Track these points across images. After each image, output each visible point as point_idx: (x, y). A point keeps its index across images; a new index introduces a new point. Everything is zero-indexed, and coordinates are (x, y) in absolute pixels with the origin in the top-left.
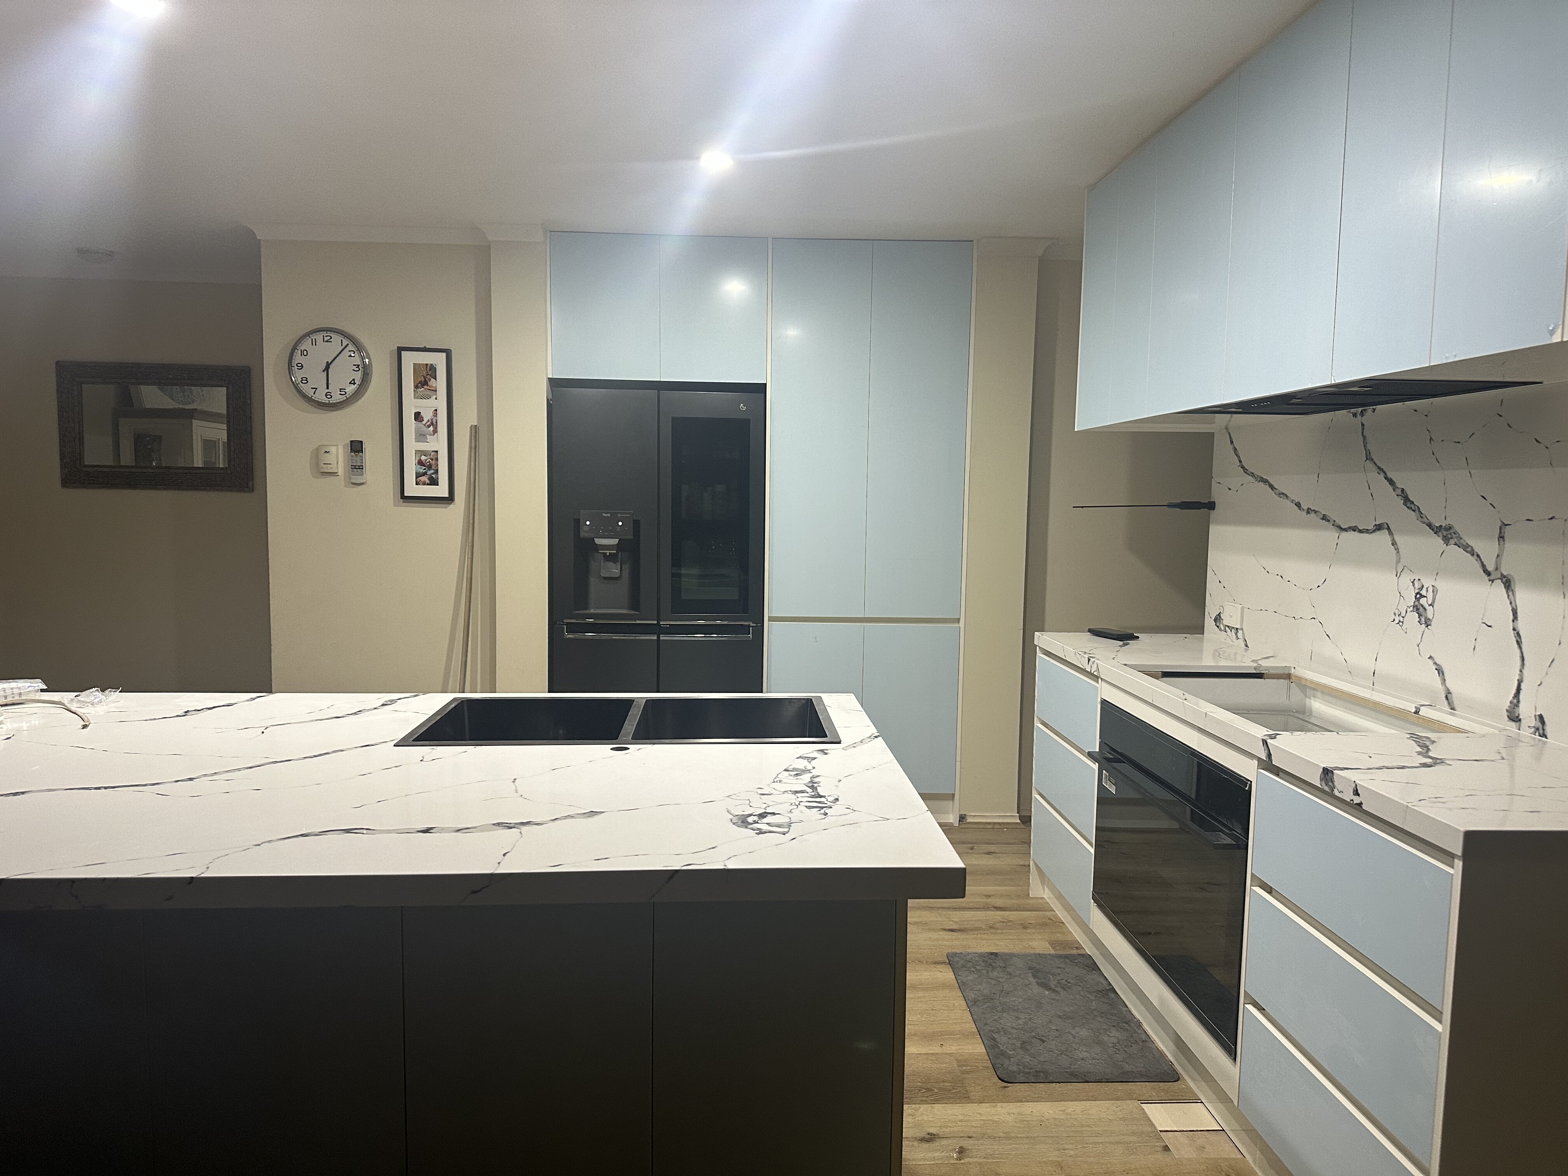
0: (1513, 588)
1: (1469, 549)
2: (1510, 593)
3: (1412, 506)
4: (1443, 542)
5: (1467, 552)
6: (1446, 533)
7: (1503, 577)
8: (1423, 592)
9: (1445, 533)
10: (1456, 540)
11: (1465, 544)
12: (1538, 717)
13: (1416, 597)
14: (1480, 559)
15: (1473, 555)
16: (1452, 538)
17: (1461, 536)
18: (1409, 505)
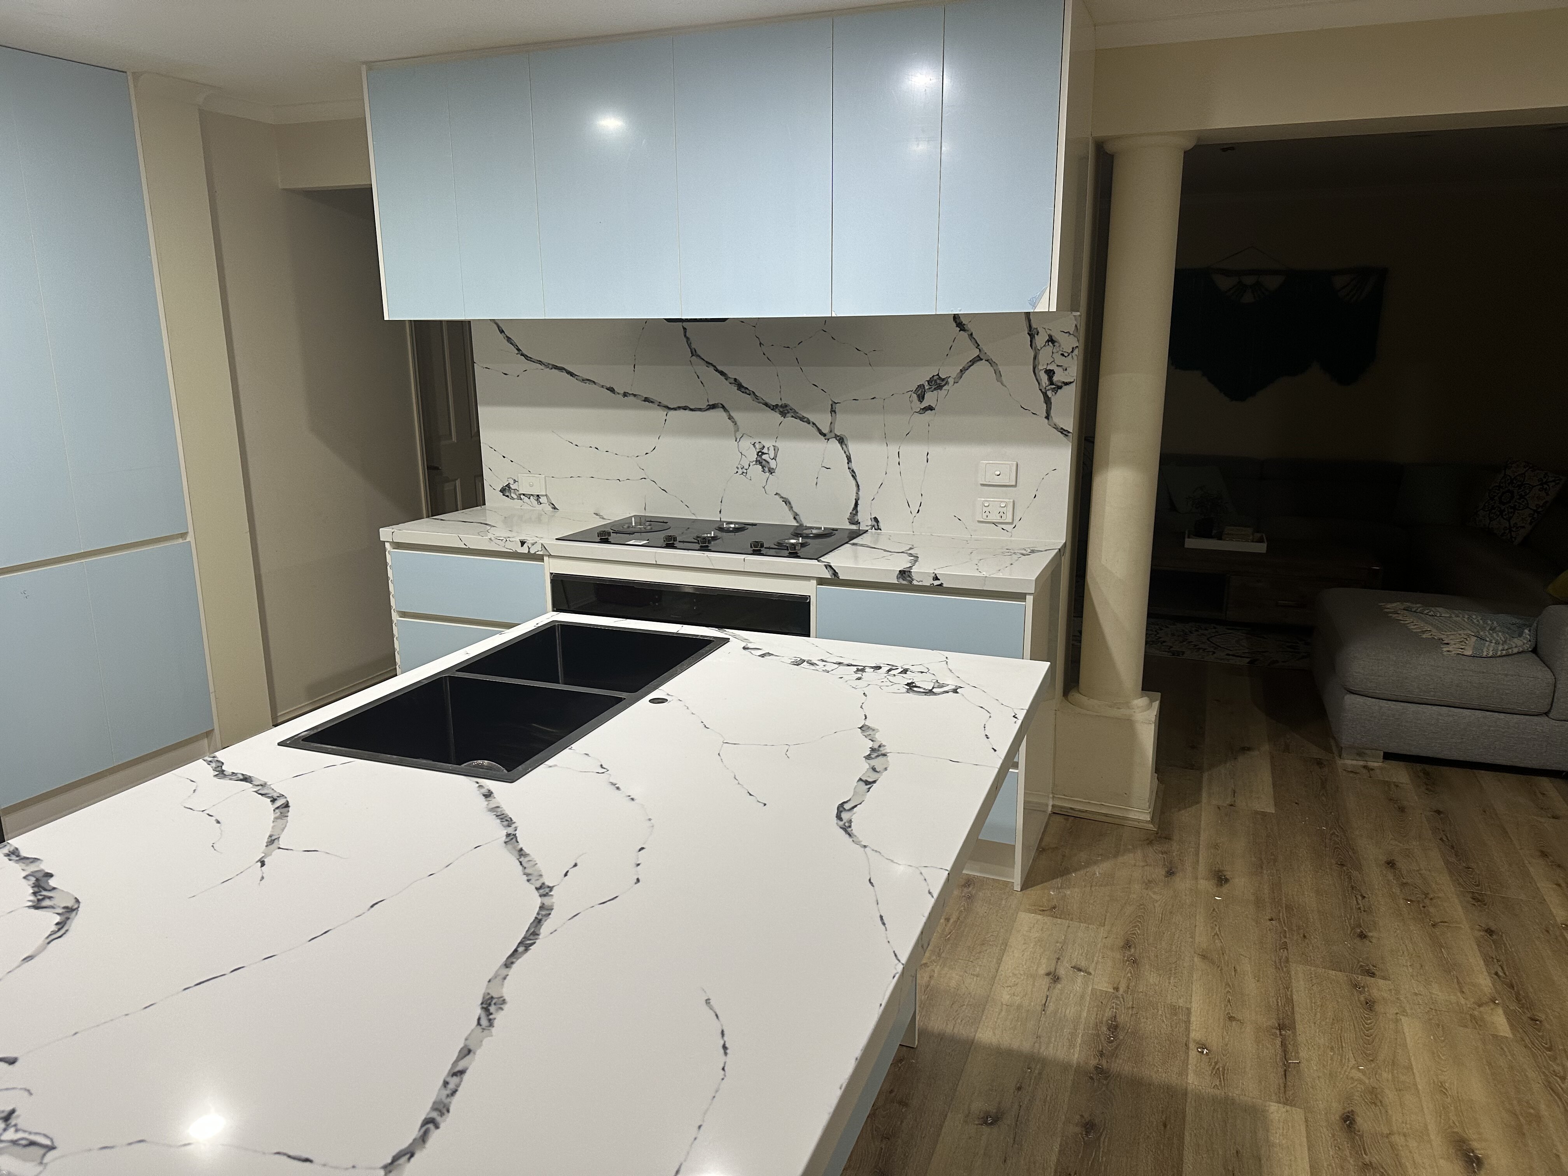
0: (846, 443)
1: (805, 420)
2: (844, 446)
3: (748, 392)
4: (780, 416)
5: (803, 421)
6: (784, 410)
7: (836, 436)
8: (765, 451)
9: (781, 410)
10: (792, 414)
11: (801, 416)
12: (873, 519)
13: (758, 455)
14: (816, 426)
15: (809, 423)
16: (788, 413)
17: (797, 411)
18: (743, 390)
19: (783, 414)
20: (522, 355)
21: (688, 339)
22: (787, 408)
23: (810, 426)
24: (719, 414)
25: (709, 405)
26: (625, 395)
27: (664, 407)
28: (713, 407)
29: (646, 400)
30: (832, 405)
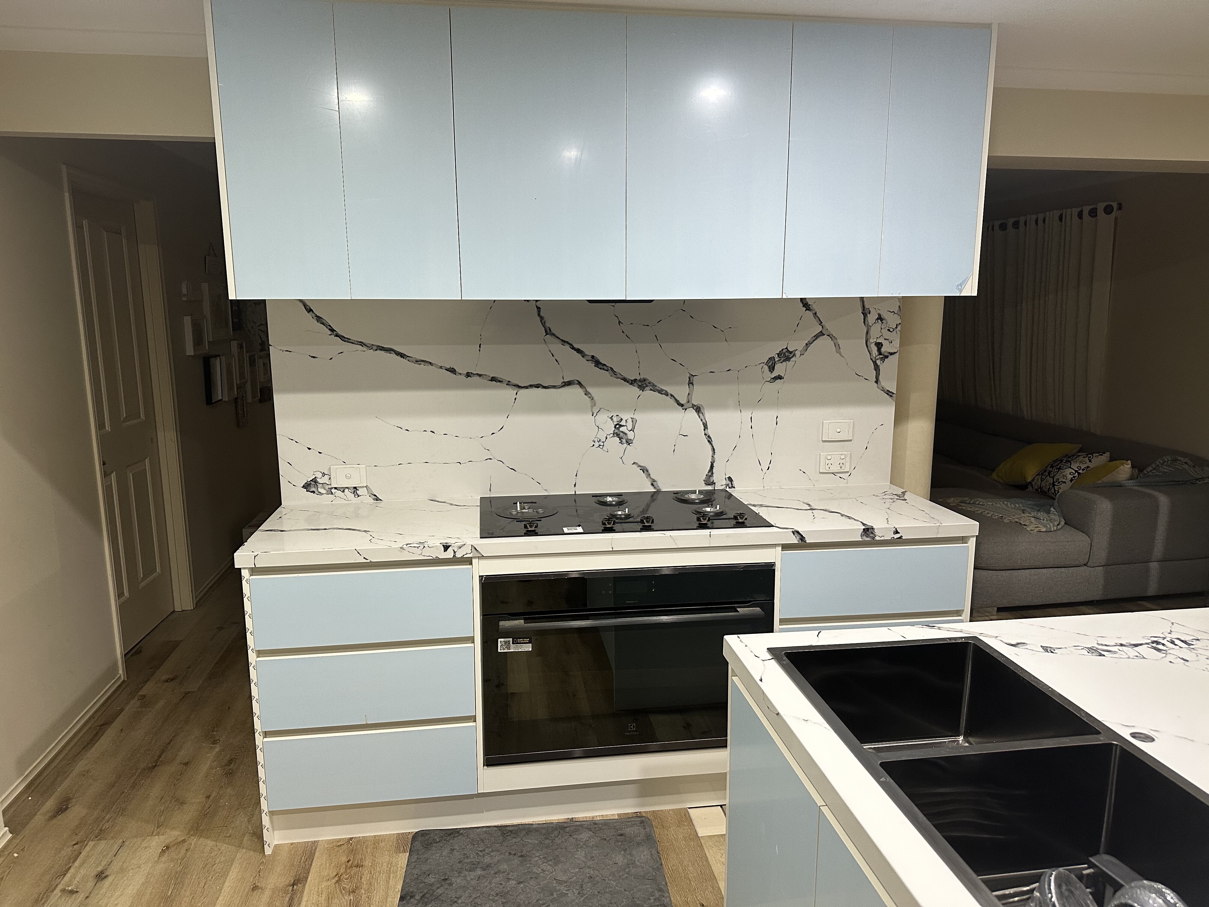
0: (702, 411)
1: (664, 392)
2: (701, 415)
3: (605, 368)
4: (639, 390)
5: (662, 394)
6: (642, 384)
7: (693, 406)
8: (623, 423)
9: (640, 384)
10: (651, 387)
11: (660, 389)
12: (727, 479)
13: (615, 427)
14: (674, 397)
15: (667, 395)
16: (647, 386)
17: (656, 384)
18: (601, 366)
19: (642, 388)
20: (337, 335)
21: (542, 318)
22: (646, 382)
23: (668, 398)
24: (575, 390)
25: (564, 382)
26: (468, 375)
27: (515, 386)
28: (569, 384)
29: (493, 379)
30: (689, 378)
